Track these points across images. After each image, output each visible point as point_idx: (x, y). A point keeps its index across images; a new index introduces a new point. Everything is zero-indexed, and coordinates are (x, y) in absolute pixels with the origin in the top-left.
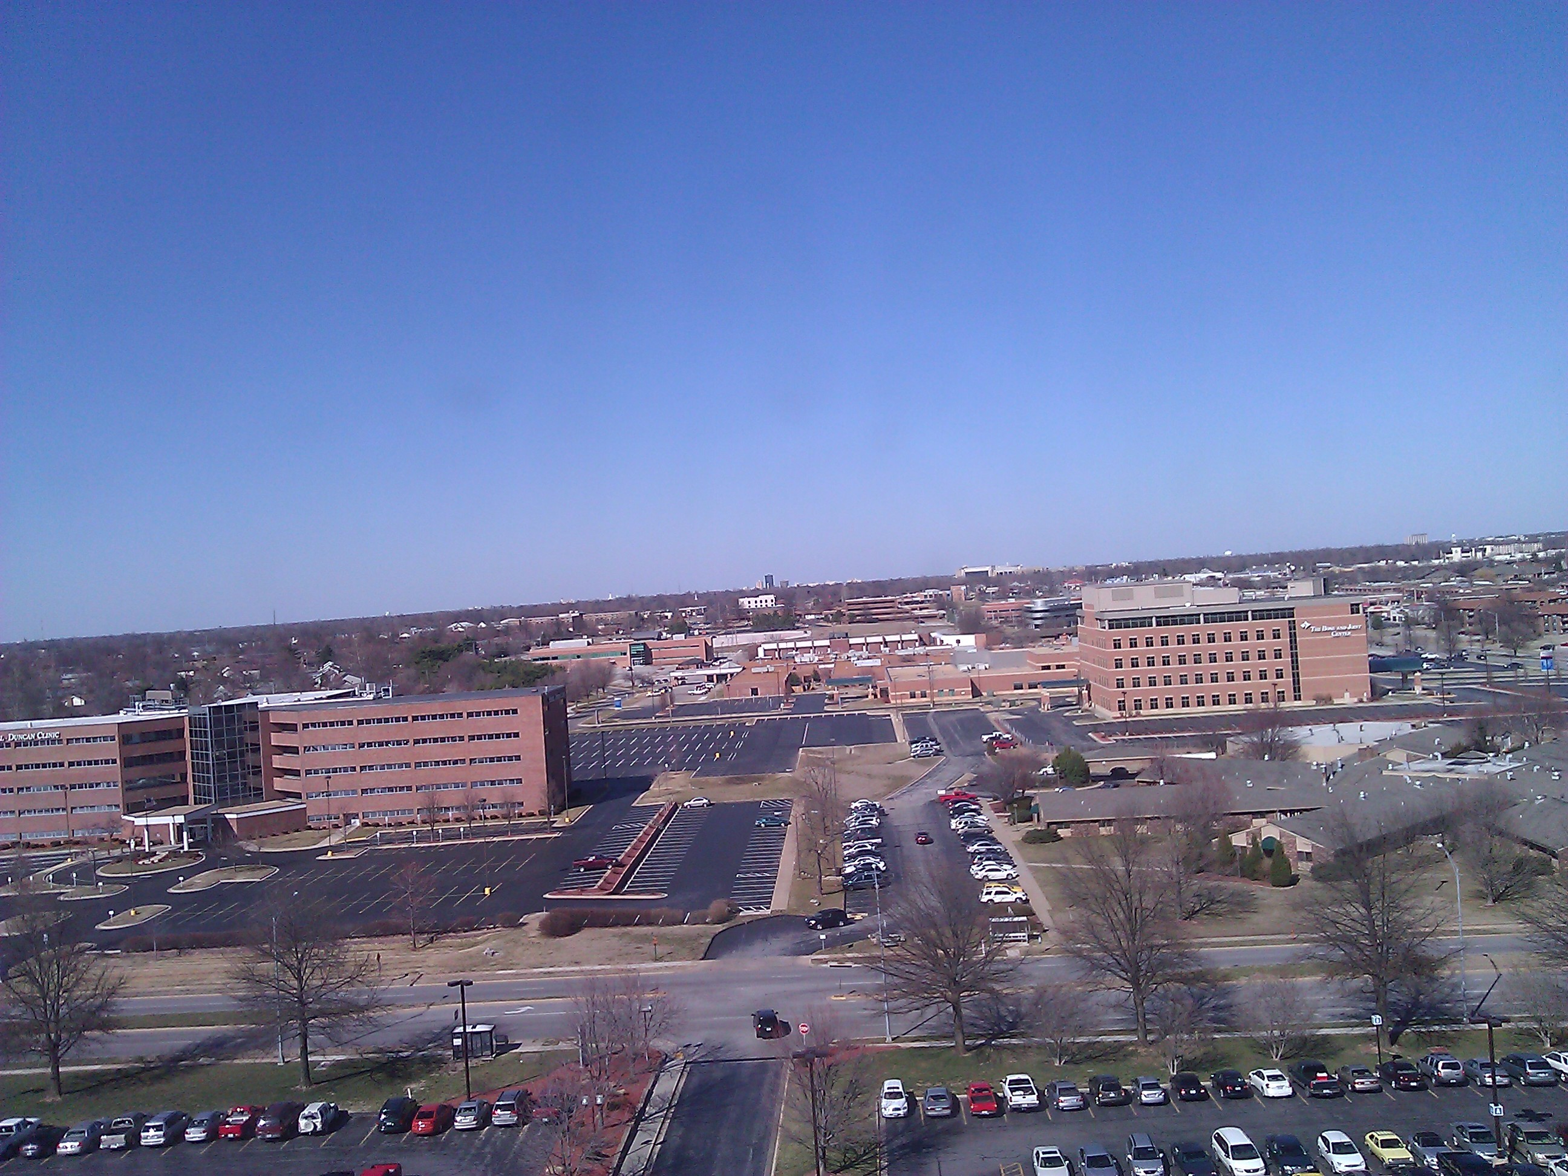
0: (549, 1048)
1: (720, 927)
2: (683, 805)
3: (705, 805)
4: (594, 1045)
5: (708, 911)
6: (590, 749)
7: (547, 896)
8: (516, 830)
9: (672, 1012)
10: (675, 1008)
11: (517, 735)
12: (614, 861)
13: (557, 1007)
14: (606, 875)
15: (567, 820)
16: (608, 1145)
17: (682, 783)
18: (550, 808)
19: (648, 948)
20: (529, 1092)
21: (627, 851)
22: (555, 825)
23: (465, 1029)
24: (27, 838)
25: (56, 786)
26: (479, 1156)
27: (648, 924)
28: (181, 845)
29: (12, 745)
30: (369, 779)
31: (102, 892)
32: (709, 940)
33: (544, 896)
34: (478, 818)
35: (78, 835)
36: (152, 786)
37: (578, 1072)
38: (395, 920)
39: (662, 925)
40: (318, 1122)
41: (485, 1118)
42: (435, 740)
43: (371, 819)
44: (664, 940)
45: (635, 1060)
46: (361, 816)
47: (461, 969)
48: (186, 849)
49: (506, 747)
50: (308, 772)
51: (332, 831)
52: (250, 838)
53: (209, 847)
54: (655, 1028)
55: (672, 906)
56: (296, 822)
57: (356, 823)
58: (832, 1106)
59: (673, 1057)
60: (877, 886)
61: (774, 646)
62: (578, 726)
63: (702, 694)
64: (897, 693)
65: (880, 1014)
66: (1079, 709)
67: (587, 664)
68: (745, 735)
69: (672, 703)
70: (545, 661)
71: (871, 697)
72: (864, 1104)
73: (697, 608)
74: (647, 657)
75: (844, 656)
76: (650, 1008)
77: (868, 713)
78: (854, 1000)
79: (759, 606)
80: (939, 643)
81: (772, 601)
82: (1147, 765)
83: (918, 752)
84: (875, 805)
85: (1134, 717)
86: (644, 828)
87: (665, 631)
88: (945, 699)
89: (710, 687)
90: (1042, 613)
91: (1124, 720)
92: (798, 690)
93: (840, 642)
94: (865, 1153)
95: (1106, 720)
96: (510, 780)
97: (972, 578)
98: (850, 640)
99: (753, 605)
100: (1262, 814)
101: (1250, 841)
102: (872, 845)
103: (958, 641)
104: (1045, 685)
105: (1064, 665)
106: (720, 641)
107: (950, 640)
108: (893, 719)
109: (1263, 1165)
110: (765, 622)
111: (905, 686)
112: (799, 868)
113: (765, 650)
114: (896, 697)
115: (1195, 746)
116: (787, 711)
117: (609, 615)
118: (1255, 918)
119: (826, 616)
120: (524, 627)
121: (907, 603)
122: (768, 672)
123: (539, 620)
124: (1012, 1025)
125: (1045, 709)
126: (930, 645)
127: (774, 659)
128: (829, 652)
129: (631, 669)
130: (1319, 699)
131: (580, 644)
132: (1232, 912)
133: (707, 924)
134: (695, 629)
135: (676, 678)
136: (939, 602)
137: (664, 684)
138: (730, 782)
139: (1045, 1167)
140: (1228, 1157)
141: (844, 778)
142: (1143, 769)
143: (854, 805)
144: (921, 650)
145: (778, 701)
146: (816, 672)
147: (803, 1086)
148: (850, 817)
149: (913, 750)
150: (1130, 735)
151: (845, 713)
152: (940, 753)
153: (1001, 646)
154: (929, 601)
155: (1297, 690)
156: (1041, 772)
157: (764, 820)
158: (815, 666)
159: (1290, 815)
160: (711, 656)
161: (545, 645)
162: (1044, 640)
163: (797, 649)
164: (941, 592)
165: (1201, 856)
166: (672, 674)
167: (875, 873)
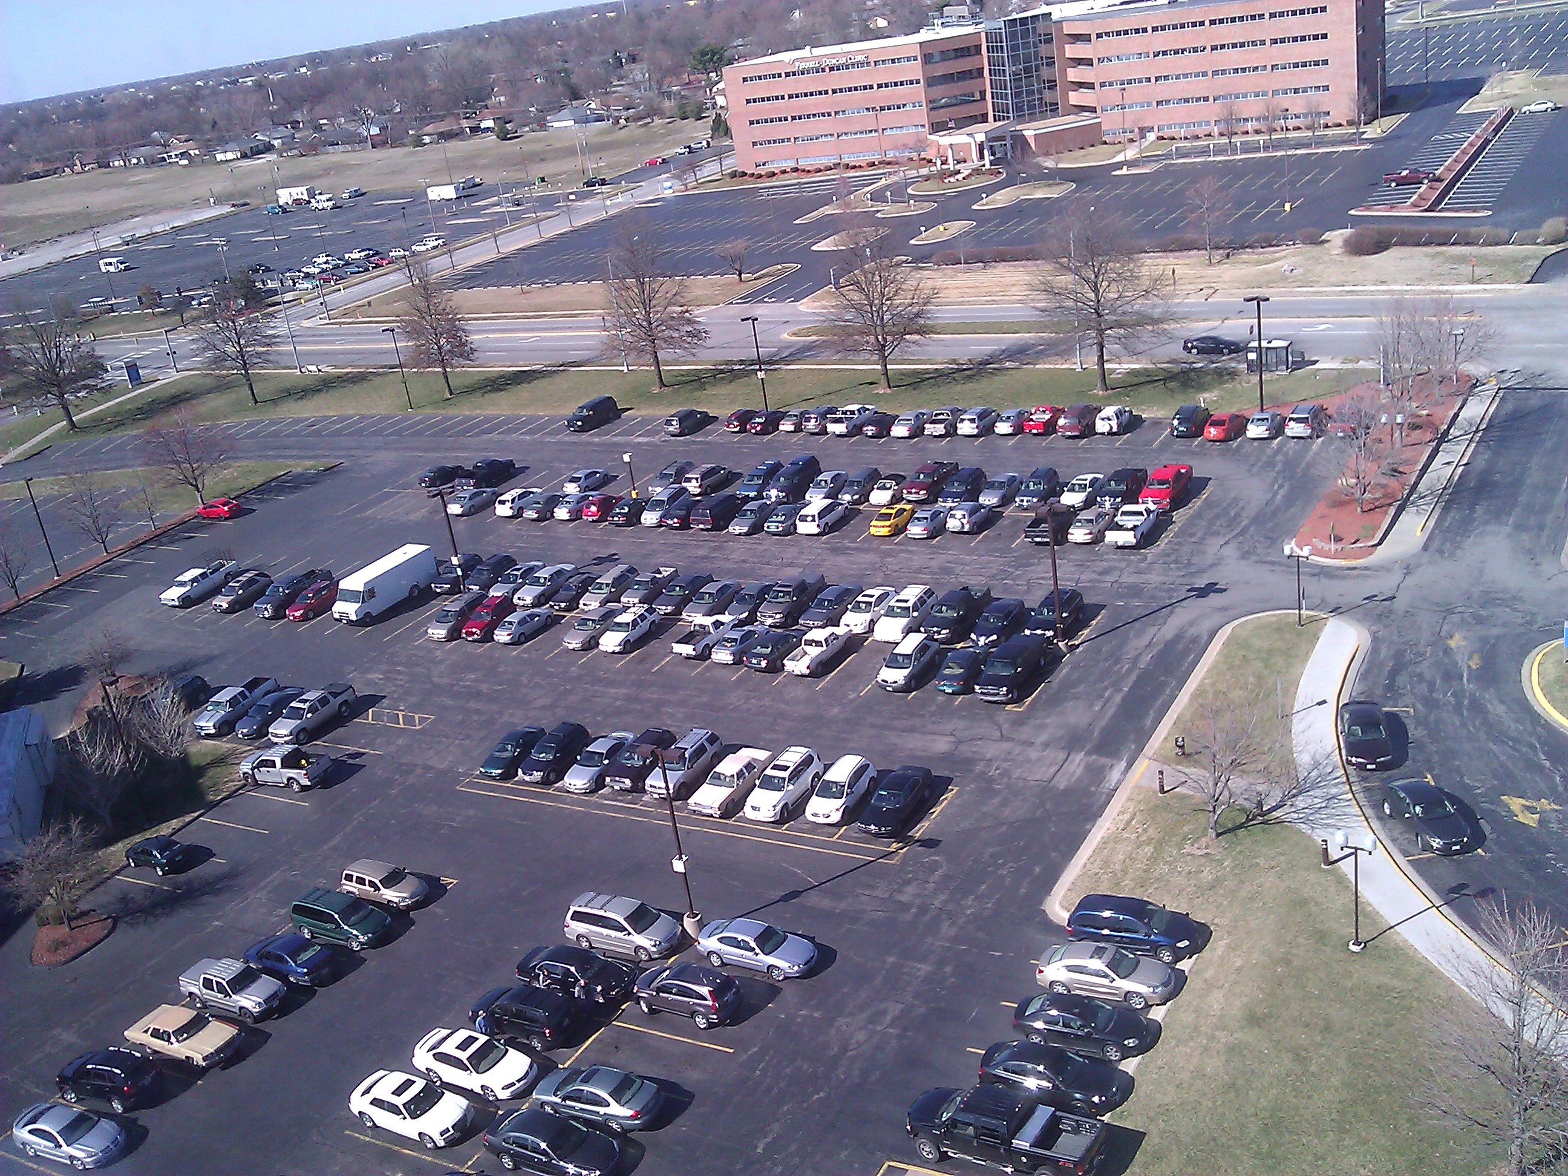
0: (1349, 366)
1: (1553, 249)
2: (1520, 111)
3: (1549, 110)
4: (1397, 366)
5: (1542, 231)
6: (1411, 49)
7: (1352, 212)
8: (1320, 142)
9: (1487, 337)
10: (1491, 332)
11: (1325, 36)
12: (1431, 175)
13: (1361, 327)
14: (1421, 190)
15: (1379, 130)
16: (1407, 462)
17: (1522, 84)
18: (1359, 117)
19: (1465, 269)
20: (1325, 407)
21: (1446, 164)
22: (1364, 136)
23: (1260, 344)
24: (846, 160)
25: (868, 109)
26: (1270, 464)
27: (1467, 244)
28: (982, 163)
29: (827, 69)
30: (1164, 90)
31: (914, 209)
32: (1537, 263)
33: (1350, 212)
34: (1279, 129)
35: (890, 155)
36: (954, 105)
37: (1379, 391)
38: (1191, 235)
39: (1484, 244)
40: (1114, 423)
41: (1278, 429)
42: (1234, 46)
43: (1166, 133)
44: (1484, 261)
45: (1441, 382)
46: (1156, 129)
47: (1258, 285)
48: (988, 166)
49: (1311, 50)
50: (1102, 85)
51: (1128, 145)
52: (1047, 154)
53: (1009, 164)
54: (1467, 351)
55: (1497, 225)
56: (1091, 137)
57: (1151, 136)
59: (1484, 382)
62: (1397, 23)
76: (1462, 331)
86: (1469, 137)
96: (1315, 87)
133: (1538, 244)
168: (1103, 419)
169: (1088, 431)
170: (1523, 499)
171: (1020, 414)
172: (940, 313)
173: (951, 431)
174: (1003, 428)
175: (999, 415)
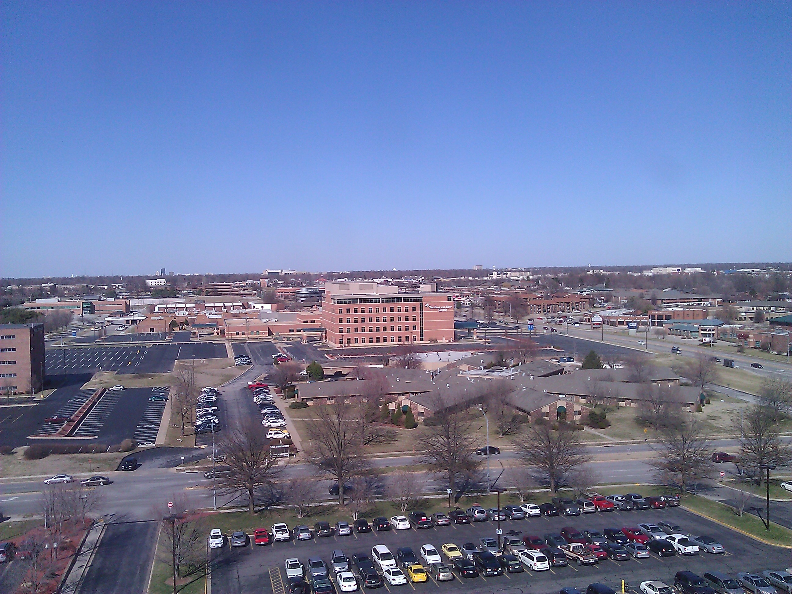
0: (28, 519)
1: (127, 454)
2: (109, 389)
3: (121, 389)
4: (53, 517)
5: (121, 445)
6: (57, 358)
7: (29, 437)
8: (12, 402)
9: (98, 498)
10: (100, 496)
11: (14, 350)
12: (68, 419)
13: (33, 497)
14: (64, 426)
15: (42, 396)
16: (59, 569)
17: (109, 377)
18: (32, 390)
19: (86, 465)
20: (14, 543)
21: (76, 413)
22: (35, 399)
27: (87, 452)
32: (121, 460)
33: (27, 438)
37: (44, 531)
39: (94, 453)
44: (94, 460)
45: (76, 523)
49: (7, 356)
54: (89, 507)
55: (100, 443)
58: (184, 544)
59: (98, 521)
60: (213, 431)
61: (164, 306)
62: (50, 346)
63: (123, 330)
64: (229, 333)
65: (211, 496)
66: (321, 343)
67: (57, 312)
68: (146, 353)
69: (105, 334)
70: (33, 310)
71: (215, 334)
72: (200, 542)
73: (122, 284)
74: (92, 309)
75: (202, 312)
76: (86, 496)
77: (213, 343)
78: (198, 489)
79: (157, 285)
80: (252, 308)
81: (164, 282)
82: (352, 370)
83: (239, 363)
84: (215, 390)
85: (347, 347)
86: (86, 401)
87: (103, 296)
88: (254, 336)
89: (127, 326)
90: (305, 295)
91: (342, 348)
92: (176, 329)
93: (201, 305)
94: (200, 567)
95: (333, 348)
96: (9, 374)
97: (272, 276)
98: (206, 304)
99: (154, 284)
100: (403, 394)
101: (397, 407)
102: (212, 410)
103: (262, 307)
104: (305, 330)
105: (315, 321)
106: (133, 302)
107: (258, 306)
108: (226, 346)
109: (395, 562)
110: (159, 293)
111: (234, 328)
112: (172, 423)
113: (159, 308)
114: (228, 335)
115: (374, 361)
116: (169, 340)
117: (71, 286)
118: (397, 443)
119: (193, 291)
120: (21, 291)
121: (237, 287)
122: (160, 319)
123: (30, 287)
124: (279, 499)
125: (304, 342)
126: (248, 308)
127: (164, 313)
128: (194, 310)
129: (82, 316)
130: (431, 340)
131: (54, 301)
132: (387, 440)
133: (120, 452)
134: (120, 296)
135: (108, 321)
136: (254, 287)
137: (101, 324)
138: (135, 377)
139: (291, 568)
140: (379, 559)
141: (198, 376)
142: (349, 372)
143: (203, 390)
144: (243, 311)
145: (165, 335)
146: (186, 320)
147: (168, 534)
148: (201, 396)
149: (236, 361)
150: (344, 356)
151: (201, 342)
152: (250, 363)
153: (284, 310)
154: (248, 286)
155: (422, 335)
156: (301, 374)
157: (154, 398)
158: (186, 317)
159: (416, 395)
160: (129, 310)
161: (33, 301)
162: (305, 308)
163: (177, 308)
164: (255, 282)
165: (374, 414)
166: (106, 319)
167: (213, 424)
170: (119, 581)
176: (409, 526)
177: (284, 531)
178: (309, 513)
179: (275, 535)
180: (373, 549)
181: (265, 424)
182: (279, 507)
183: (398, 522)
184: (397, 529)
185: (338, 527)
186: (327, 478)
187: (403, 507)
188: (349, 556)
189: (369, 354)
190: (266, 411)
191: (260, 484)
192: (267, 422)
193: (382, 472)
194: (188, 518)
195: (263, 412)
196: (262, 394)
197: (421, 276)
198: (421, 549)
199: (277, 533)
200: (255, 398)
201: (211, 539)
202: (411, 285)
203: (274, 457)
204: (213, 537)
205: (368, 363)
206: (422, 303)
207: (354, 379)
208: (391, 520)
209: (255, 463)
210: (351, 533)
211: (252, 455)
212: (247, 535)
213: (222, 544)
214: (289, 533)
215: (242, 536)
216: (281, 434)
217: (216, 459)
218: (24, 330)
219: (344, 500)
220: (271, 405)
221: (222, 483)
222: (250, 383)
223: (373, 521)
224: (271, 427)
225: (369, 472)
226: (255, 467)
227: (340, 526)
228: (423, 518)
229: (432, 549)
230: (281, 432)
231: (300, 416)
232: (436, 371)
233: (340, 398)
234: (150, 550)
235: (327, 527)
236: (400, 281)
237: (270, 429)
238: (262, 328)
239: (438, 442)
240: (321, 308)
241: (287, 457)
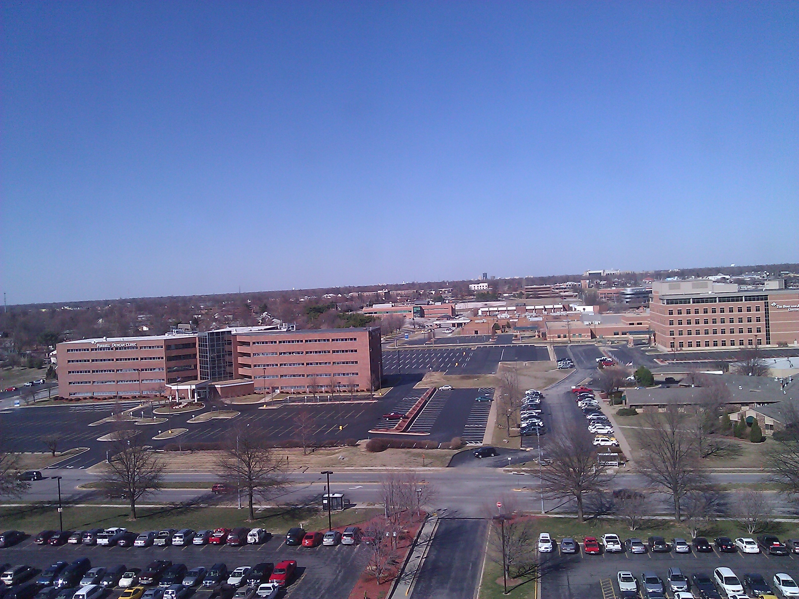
0: (370, 507)
1: (456, 451)
2: (438, 389)
3: (450, 389)
4: (392, 507)
5: (451, 443)
6: (392, 359)
8: (355, 398)
9: (431, 492)
10: (433, 490)
11: (356, 351)
12: (403, 416)
13: (375, 487)
14: (400, 422)
15: (380, 394)
16: (399, 557)
17: (438, 378)
18: (372, 388)
19: (420, 460)
20: (360, 528)
21: (410, 411)
22: (374, 397)
23: (329, 495)
24: (121, 394)
25: (135, 370)
26: (335, 559)
27: (421, 448)
28: (194, 400)
29: (114, 349)
30: (284, 370)
31: (155, 422)
32: (451, 457)
33: (369, 431)
34: (336, 391)
35: (145, 393)
36: (181, 371)
37: (384, 519)
38: (296, 440)
39: (427, 449)
40: (257, 538)
41: (338, 540)
42: (316, 352)
43: (285, 390)
44: (427, 456)
45: (413, 515)
46: (280, 388)
47: (328, 466)
48: (196, 402)
49: (350, 357)
50: (255, 366)
51: (266, 395)
52: (227, 397)
53: (207, 401)
54: (423, 500)
55: (432, 440)
56: (249, 390)
57: (278, 391)
58: (513, 545)
59: (432, 515)
60: (538, 434)
61: (487, 309)
62: (386, 348)
63: (449, 333)
64: (551, 335)
65: (539, 499)
66: (649, 346)
67: (391, 316)
68: (471, 355)
69: (434, 337)
70: (371, 314)
71: (537, 337)
72: (529, 545)
73: (448, 289)
74: (422, 314)
75: (523, 315)
76: (421, 490)
77: (535, 345)
78: (525, 491)
79: (479, 289)
80: (573, 310)
81: (486, 286)
82: (685, 376)
83: (561, 366)
84: (538, 393)
85: (679, 351)
86: (419, 399)
87: (431, 300)
88: (576, 339)
89: (453, 329)
90: (630, 296)
91: (673, 352)
92: (499, 332)
93: (521, 308)
94: (530, 570)
95: (663, 352)
96: (352, 373)
97: (593, 276)
98: (526, 307)
99: (476, 288)
100: (747, 404)
101: (740, 418)
102: (536, 413)
103: (584, 309)
104: (631, 333)
105: (641, 323)
106: (459, 306)
107: (580, 308)
108: (548, 349)
109: (742, 588)
110: (483, 297)
111: (555, 331)
112: (498, 423)
113: (482, 311)
114: (550, 338)
115: (712, 367)
116: (493, 343)
117: (403, 292)
118: (741, 458)
119: (514, 294)
120: (360, 297)
121: (557, 289)
122: (483, 322)
123: (368, 293)
124: (609, 509)
125: (630, 345)
126: (569, 311)
127: (487, 316)
128: (515, 313)
129: (413, 319)
130: (780, 344)
131: (388, 306)
132: (728, 455)
133: (450, 449)
134: (447, 300)
135: (436, 324)
136: (574, 289)
137: (430, 327)
138: (463, 378)
139: (624, 582)
140: (723, 583)
141: (521, 378)
142: (683, 379)
143: (527, 392)
144: (564, 313)
145: (488, 337)
146: (508, 323)
147: (498, 534)
148: (525, 398)
149: (559, 365)
150: (676, 360)
151: (523, 345)
152: (573, 367)
153: (608, 312)
154: (569, 288)
155: (768, 338)
156: (628, 379)
157: (480, 398)
158: (508, 320)
159: (762, 405)
160: (454, 314)
161: (371, 306)
162: (631, 309)
163: (499, 311)
164: (575, 283)
165: (713, 425)
166: (434, 322)
167: (538, 427)
168: (251, 536)
169: (244, 542)
170: (453, 575)
171: (207, 533)
172: (167, 476)
173: (169, 542)
174: (197, 541)
175: (196, 534)
176: (759, 551)
177: (616, 542)
178: (643, 526)
179: (606, 546)
180: (716, 571)
181: (591, 430)
182: (609, 517)
183: (745, 544)
184: (744, 552)
185: (675, 543)
186: (661, 491)
187: (750, 528)
188: (687, 575)
189: (705, 359)
190: (591, 416)
191: (589, 492)
192: (594, 428)
193: (725, 489)
194: (517, 520)
195: (589, 417)
196: (587, 399)
197: (765, 272)
198: (775, 577)
199: (608, 543)
200: (580, 403)
201: (540, 543)
202: (754, 282)
203: (602, 464)
204: (542, 541)
205: (704, 369)
206: (768, 302)
207: (689, 386)
208: (736, 541)
209: (582, 470)
210: (689, 552)
211: (579, 461)
212: (577, 542)
213: (551, 549)
214: (620, 544)
215: (571, 543)
216: (609, 441)
217: (542, 462)
218: (364, 333)
219: (680, 515)
220: (596, 410)
221: (550, 487)
222: (574, 387)
223: (715, 541)
224: (598, 434)
225: (709, 488)
226: (582, 474)
227: (677, 542)
228: (774, 543)
229: (788, 579)
230: (609, 439)
231: (629, 423)
232: (786, 379)
233: (673, 406)
234: (481, 547)
235: (662, 542)
236: (740, 277)
237: (597, 436)
238: (585, 331)
239: (792, 459)
240: (649, 309)
241: (616, 466)
